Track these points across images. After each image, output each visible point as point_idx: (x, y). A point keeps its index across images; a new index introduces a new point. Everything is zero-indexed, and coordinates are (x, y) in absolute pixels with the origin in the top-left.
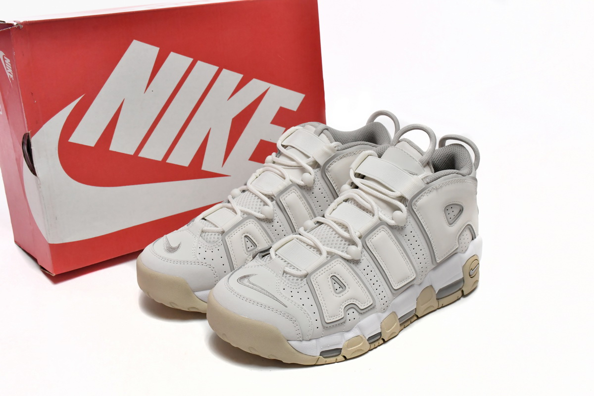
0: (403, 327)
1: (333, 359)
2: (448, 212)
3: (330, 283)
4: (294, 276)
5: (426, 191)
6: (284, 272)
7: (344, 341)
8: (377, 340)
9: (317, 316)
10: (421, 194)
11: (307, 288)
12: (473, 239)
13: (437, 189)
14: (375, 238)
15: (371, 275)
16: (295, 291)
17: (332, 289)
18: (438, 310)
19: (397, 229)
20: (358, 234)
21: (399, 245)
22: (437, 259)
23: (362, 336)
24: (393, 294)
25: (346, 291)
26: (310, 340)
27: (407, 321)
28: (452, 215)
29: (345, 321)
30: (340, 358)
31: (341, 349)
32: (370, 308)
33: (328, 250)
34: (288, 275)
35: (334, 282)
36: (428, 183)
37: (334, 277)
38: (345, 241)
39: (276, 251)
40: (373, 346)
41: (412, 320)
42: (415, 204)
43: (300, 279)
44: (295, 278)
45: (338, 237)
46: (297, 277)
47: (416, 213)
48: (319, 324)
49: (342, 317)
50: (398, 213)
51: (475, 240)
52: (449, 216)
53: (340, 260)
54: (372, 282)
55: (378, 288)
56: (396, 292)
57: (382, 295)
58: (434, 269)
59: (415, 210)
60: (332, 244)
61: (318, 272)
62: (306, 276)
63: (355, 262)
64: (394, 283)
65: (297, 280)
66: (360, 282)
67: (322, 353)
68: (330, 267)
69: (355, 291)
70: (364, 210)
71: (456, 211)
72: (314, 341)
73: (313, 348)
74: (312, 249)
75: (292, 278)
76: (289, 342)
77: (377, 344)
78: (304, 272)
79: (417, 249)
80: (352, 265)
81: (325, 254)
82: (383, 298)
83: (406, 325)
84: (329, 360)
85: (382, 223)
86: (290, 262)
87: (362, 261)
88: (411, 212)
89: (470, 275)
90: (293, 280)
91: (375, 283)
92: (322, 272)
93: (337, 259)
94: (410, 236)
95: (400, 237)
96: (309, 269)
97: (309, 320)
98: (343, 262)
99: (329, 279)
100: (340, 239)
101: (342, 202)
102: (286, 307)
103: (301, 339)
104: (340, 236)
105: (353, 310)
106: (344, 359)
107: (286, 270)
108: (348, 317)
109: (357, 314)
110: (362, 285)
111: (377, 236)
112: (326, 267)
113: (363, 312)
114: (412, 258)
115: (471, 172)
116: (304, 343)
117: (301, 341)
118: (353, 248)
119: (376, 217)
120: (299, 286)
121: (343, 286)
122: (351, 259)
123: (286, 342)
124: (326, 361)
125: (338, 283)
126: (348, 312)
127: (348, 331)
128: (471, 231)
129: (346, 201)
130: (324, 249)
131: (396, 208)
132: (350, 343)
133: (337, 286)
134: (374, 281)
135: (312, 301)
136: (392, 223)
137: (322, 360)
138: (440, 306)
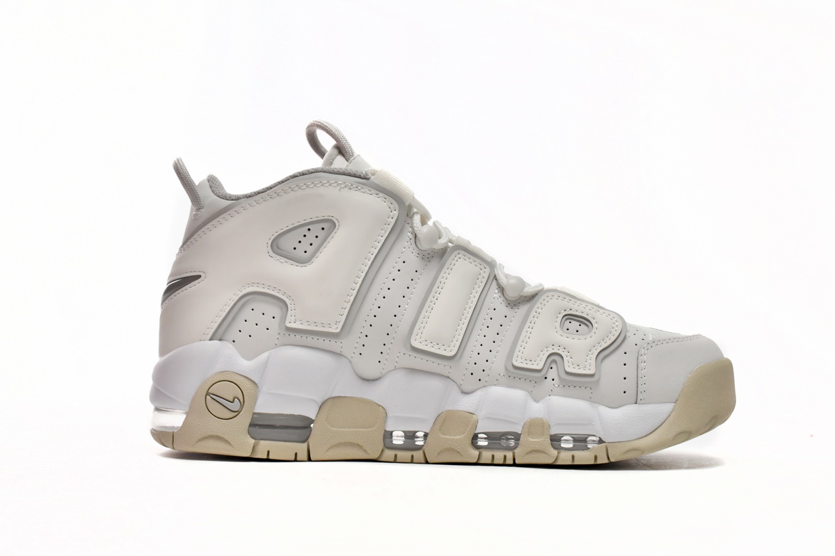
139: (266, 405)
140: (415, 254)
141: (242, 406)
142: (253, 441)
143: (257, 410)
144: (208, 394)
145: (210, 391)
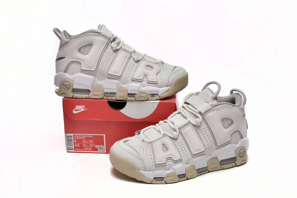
0: (199, 174)
1: (160, 182)
2: (224, 122)
3: (161, 147)
4: (147, 142)
5: (212, 110)
6: (143, 140)
7: (165, 174)
8: (184, 177)
9: (153, 160)
10: (209, 111)
11: (150, 148)
12: (241, 139)
13: (217, 110)
14: (185, 129)
15: (182, 146)
16: (145, 149)
17: (162, 150)
18: (221, 170)
19: (196, 127)
20: (178, 127)
21: (197, 134)
22: (218, 144)
23: (174, 173)
24: (192, 156)
25: (168, 151)
26: (149, 171)
27: (202, 171)
28: (226, 124)
29: (166, 164)
30: (163, 182)
31: (163, 178)
32: (180, 161)
33: (164, 133)
34: (145, 142)
35: (164, 147)
36: (213, 107)
37: (164, 145)
38: (173, 130)
39: (143, 132)
40: (181, 180)
41: (205, 172)
42: (205, 116)
43: (149, 144)
44: (147, 143)
45: (170, 128)
46: (148, 143)
47: (206, 120)
48: (153, 164)
49: (164, 162)
50: (198, 119)
51: (243, 139)
52: (225, 124)
53: (168, 137)
54: (182, 149)
55: (185, 152)
56: (194, 156)
57: (186, 156)
58: (217, 149)
59: (205, 118)
60: (167, 131)
61: (157, 141)
62: (151, 143)
63: (175, 139)
64: (193, 151)
65: (148, 144)
66: (176, 148)
67: (154, 178)
68: (162, 140)
69: (173, 152)
70: (184, 117)
71: (229, 122)
72: (151, 172)
73: (150, 175)
74: (158, 132)
75: (146, 143)
76: (139, 170)
77: (183, 179)
78: (151, 141)
79: (207, 137)
80: (173, 140)
81: (162, 134)
82: (187, 157)
83: (201, 173)
84: (158, 182)
85: (189, 123)
86: (148, 137)
87: (178, 139)
88: (204, 119)
89: (239, 156)
90: (146, 144)
91: (184, 150)
92: (158, 141)
93: (167, 137)
94: (203, 131)
95: (198, 131)
96: (153, 140)
97: (149, 162)
98: (169, 138)
99: (161, 145)
100: (171, 129)
101: (176, 114)
102: (139, 154)
103: (145, 170)
104: (171, 127)
105: (170, 160)
106: (165, 183)
107: (144, 139)
108: (168, 163)
109: (172, 162)
110: (177, 150)
111: (187, 129)
112: (161, 139)
113: (176, 162)
114: (204, 141)
115: (241, 105)
116: (146, 172)
117: (144, 171)
118: (175, 133)
119: (187, 120)
120: (148, 147)
121: (167, 149)
122: (173, 137)
123: (138, 170)
124: (156, 182)
125: (165, 147)
126: (168, 161)
127: (167, 170)
128: (240, 134)
129: (179, 113)
130: (162, 132)
131: (197, 117)
132: (168, 176)
133: (165, 149)
134: (183, 149)
135: (152, 154)
136: (194, 123)
137: (154, 181)
138: (222, 168)
139: (75, 87)
140: (112, 51)
141: (70, 86)
142: (73, 94)
143: (73, 88)
144: (63, 84)
145: (63, 83)
